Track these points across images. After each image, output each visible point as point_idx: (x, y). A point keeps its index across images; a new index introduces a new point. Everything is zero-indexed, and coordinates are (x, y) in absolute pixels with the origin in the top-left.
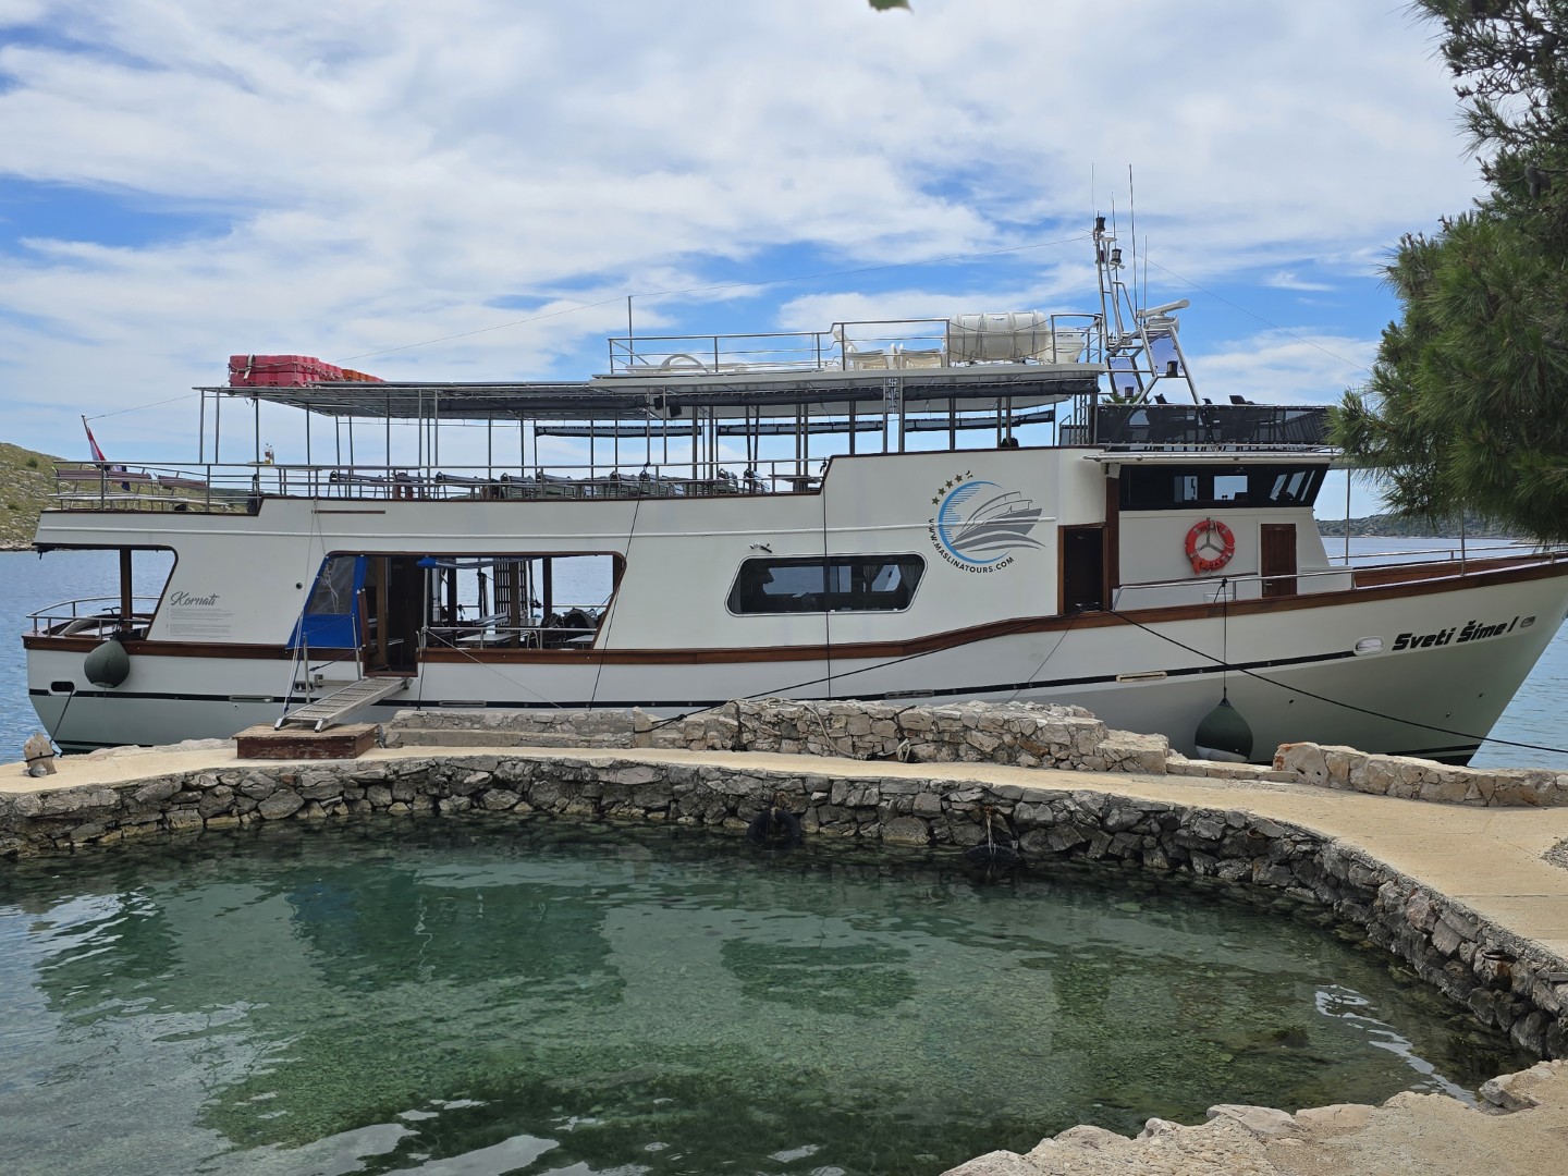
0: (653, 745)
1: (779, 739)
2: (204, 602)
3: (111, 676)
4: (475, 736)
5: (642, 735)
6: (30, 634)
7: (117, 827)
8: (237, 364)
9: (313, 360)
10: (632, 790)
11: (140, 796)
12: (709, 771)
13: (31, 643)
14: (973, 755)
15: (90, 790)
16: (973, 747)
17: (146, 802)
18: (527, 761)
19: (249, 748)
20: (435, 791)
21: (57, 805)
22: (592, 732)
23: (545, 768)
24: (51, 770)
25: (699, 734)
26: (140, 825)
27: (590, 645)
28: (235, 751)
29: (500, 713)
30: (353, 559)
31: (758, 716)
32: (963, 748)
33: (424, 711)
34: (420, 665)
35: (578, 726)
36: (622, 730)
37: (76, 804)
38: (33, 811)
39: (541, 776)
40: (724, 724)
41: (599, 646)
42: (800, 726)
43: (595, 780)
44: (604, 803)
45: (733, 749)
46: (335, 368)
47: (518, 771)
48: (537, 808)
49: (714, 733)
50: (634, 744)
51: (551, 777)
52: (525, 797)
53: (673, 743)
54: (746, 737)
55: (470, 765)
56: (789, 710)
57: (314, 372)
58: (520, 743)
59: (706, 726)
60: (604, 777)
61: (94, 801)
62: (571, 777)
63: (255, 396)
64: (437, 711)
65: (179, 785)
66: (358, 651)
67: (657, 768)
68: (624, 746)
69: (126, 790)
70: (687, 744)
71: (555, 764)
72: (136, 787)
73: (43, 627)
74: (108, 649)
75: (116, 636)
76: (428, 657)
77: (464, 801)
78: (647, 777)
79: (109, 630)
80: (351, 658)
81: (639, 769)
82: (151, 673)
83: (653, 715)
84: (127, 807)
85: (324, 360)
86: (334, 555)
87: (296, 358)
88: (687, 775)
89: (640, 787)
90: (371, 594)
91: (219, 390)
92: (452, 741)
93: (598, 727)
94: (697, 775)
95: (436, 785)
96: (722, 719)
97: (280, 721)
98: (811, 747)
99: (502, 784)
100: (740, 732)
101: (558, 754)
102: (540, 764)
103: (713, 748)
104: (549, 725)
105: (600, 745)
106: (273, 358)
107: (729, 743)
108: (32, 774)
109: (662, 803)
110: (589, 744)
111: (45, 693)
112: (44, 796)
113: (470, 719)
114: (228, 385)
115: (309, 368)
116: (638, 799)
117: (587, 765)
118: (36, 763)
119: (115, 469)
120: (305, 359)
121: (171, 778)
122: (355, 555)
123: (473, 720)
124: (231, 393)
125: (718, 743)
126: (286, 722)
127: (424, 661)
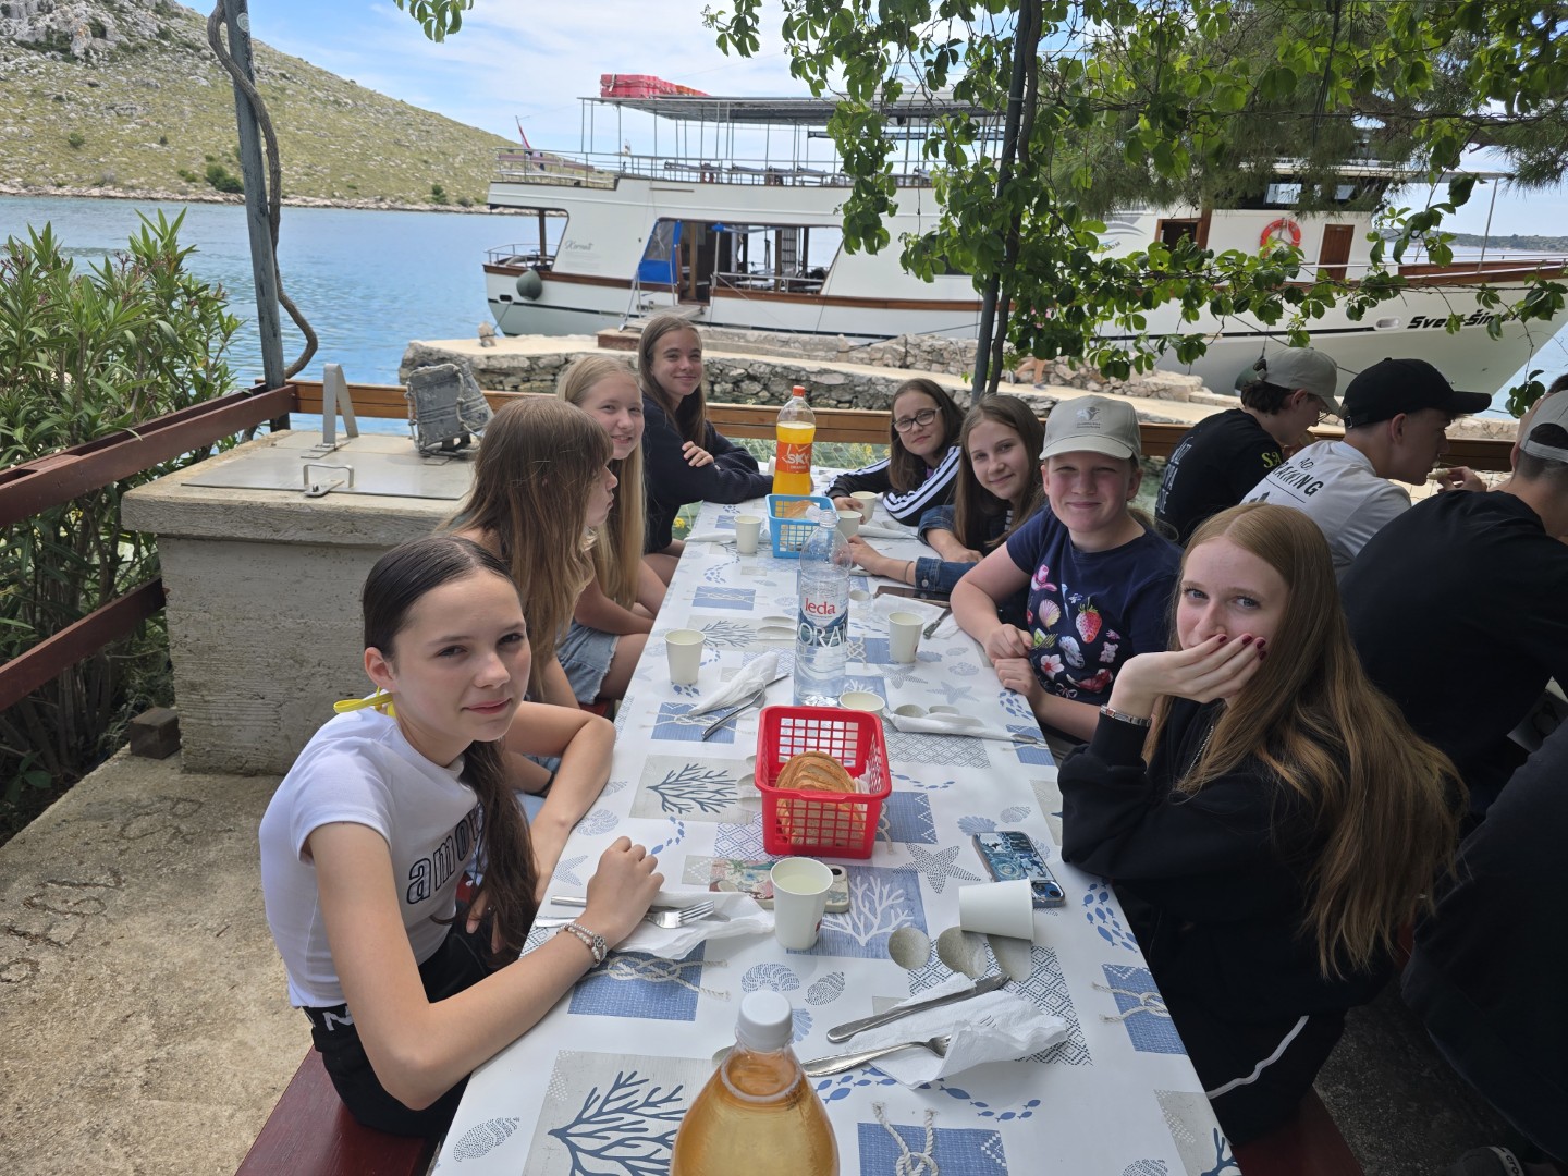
0: (849, 361)
1: (931, 362)
2: (584, 248)
3: (532, 293)
4: (739, 347)
5: (844, 354)
6: (487, 263)
7: (529, 381)
8: (605, 80)
9: (655, 78)
10: (830, 388)
11: (542, 363)
12: (878, 379)
13: (488, 269)
14: (1058, 381)
15: (514, 357)
16: (1058, 376)
17: (544, 368)
18: (768, 364)
19: (605, 341)
20: (712, 379)
21: (494, 363)
22: (813, 350)
23: (779, 370)
24: (493, 344)
25: (879, 355)
26: (542, 381)
27: (818, 292)
28: (596, 343)
29: (756, 333)
30: (673, 224)
31: (918, 346)
32: (1052, 375)
33: (711, 329)
34: (712, 299)
35: (804, 345)
36: (831, 350)
37: (505, 364)
38: (482, 366)
39: (776, 375)
40: (895, 350)
41: (824, 292)
42: (946, 354)
43: (808, 380)
44: (813, 394)
45: (900, 367)
46: (671, 85)
47: (762, 370)
48: (773, 395)
49: (888, 356)
50: (836, 359)
51: (782, 376)
52: (766, 387)
53: (862, 361)
54: (910, 360)
55: (733, 364)
56: (939, 344)
57: (655, 88)
58: (767, 353)
59: (884, 351)
60: (813, 378)
61: (515, 364)
62: (793, 377)
63: (618, 104)
64: (719, 329)
65: (563, 360)
66: (673, 285)
67: (847, 375)
68: (831, 360)
69: (534, 359)
70: (871, 361)
71: (785, 368)
72: (539, 358)
73: (494, 260)
74: (530, 275)
75: (535, 268)
76: (717, 294)
77: (729, 386)
78: (839, 380)
79: (530, 264)
80: (668, 290)
81: (836, 375)
82: (555, 293)
83: (853, 342)
84: (533, 370)
85: (663, 77)
86: (662, 220)
87: (642, 77)
88: (864, 381)
89: (835, 386)
90: (686, 249)
91: (593, 99)
92: (726, 349)
93: (816, 346)
94: (870, 382)
95: (713, 375)
96: (895, 346)
97: (622, 327)
98: (951, 369)
99: (753, 378)
100: (906, 356)
101: (787, 362)
102: (775, 366)
103: (887, 365)
104: (786, 343)
105: (815, 358)
106: (628, 77)
107: (898, 363)
108: (483, 345)
109: (848, 398)
110: (809, 357)
111: (496, 301)
112: (488, 358)
113: (738, 335)
114: (600, 96)
115: (652, 84)
116: (833, 394)
117: (804, 370)
118: (486, 338)
119: (536, 155)
120: (649, 78)
121: (558, 355)
122: (675, 220)
123: (739, 336)
124: (602, 101)
125: (890, 362)
126: (626, 328)
127: (715, 295)
